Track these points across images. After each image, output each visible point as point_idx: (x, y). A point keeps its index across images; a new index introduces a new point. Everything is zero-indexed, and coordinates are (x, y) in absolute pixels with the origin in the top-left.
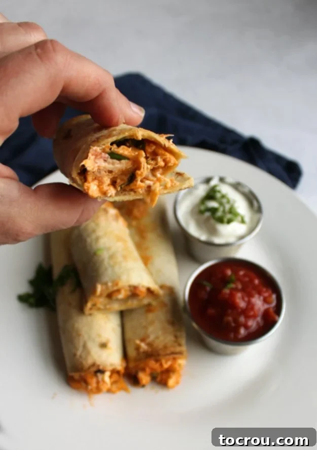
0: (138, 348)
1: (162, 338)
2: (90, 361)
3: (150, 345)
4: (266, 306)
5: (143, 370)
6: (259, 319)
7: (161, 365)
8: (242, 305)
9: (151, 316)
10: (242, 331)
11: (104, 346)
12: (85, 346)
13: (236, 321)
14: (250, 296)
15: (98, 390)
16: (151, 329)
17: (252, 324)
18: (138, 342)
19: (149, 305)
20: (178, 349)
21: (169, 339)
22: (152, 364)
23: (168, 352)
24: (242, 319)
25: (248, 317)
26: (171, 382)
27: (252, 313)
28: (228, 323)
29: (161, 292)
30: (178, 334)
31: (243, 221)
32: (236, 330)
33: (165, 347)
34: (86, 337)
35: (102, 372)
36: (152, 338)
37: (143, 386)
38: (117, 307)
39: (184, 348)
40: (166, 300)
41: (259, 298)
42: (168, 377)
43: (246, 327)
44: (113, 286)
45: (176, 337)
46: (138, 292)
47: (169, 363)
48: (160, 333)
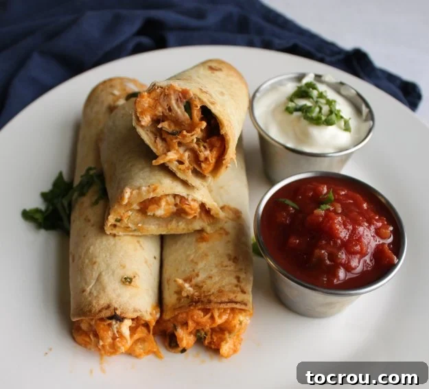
0: (179, 291)
1: (216, 279)
2: (103, 302)
3: (197, 287)
4: (379, 241)
5: (185, 324)
6: (367, 258)
7: (212, 318)
8: (344, 234)
9: (203, 246)
10: (342, 274)
11: (127, 281)
12: (98, 279)
13: (333, 257)
14: (356, 223)
15: (114, 349)
16: (201, 265)
17: (358, 265)
18: (180, 281)
19: (201, 231)
20: (240, 297)
21: (228, 281)
22: (198, 315)
23: (225, 299)
24: (343, 256)
25: (351, 253)
26: (225, 348)
27: (358, 248)
28: (321, 259)
29: (222, 214)
30: (242, 276)
31: (347, 129)
32: (332, 272)
33: (220, 291)
34: (103, 266)
35: (120, 319)
36: (202, 276)
37: (184, 351)
38: (154, 229)
39: (249, 297)
40: (229, 226)
41: (369, 227)
42: (222, 340)
43: (348, 269)
44: (149, 192)
45: (238, 278)
46: (186, 207)
47: (225, 317)
48: (215, 271)
